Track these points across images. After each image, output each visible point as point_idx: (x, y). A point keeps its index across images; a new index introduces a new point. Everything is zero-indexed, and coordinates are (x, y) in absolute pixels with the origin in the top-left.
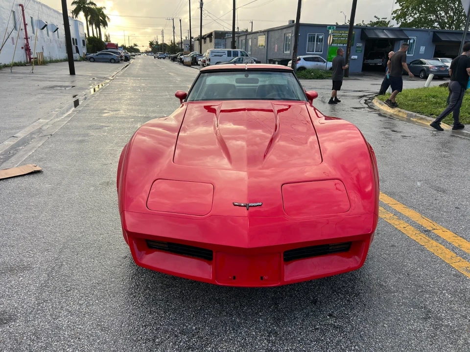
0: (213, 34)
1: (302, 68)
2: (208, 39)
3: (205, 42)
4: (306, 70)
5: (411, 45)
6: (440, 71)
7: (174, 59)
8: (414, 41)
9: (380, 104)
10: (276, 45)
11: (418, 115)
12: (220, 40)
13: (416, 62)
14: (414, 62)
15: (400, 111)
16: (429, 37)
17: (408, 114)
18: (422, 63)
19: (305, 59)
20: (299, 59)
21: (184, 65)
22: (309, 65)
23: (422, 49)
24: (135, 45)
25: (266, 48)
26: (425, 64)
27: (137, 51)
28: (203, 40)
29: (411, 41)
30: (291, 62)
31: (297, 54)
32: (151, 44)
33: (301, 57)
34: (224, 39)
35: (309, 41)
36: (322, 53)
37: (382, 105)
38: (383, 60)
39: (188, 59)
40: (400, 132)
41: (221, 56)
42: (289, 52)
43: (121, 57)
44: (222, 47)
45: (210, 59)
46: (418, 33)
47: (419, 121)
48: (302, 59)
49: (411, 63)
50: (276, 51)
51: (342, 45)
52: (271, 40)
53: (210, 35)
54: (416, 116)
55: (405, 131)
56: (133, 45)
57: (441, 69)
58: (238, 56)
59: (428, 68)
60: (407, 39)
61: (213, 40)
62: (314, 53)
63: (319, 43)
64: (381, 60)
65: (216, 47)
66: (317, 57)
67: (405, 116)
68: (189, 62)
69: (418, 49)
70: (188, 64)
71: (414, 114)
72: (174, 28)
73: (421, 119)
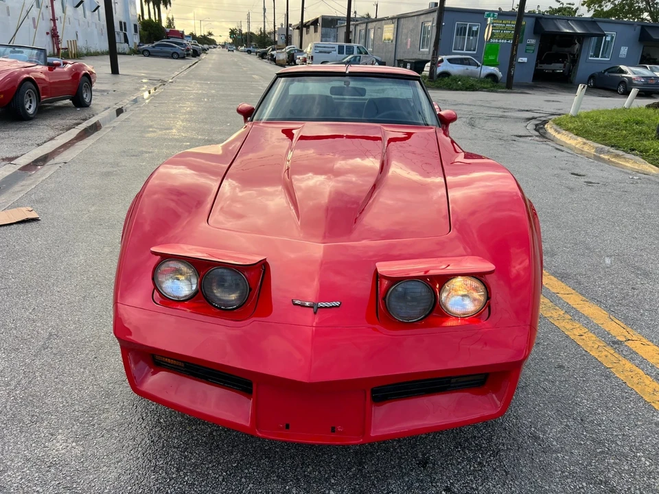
0: (320, 21)
1: (445, 74)
2: (312, 28)
3: (307, 32)
4: (450, 77)
5: (607, 44)
6: (648, 84)
7: (263, 56)
8: (612, 38)
9: (556, 131)
10: (409, 40)
11: (612, 150)
12: (329, 29)
13: (613, 70)
14: (610, 70)
15: (585, 144)
16: (634, 33)
17: (596, 148)
18: (622, 72)
19: (450, 61)
20: (442, 61)
21: (276, 65)
22: (456, 69)
23: (624, 51)
24: (210, 34)
25: (394, 42)
26: (626, 73)
27: (212, 42)
28: (304, 29)
29: (608, 39)
30: (429, 64)
31: (439, 53)
32: (232, 33)
33: (444, 57)
34: (334, 28)
35: (457, 35)
36: (475, 52)
37: (559, 133)
38: (565, 65)
39: (282, 56)
40: (584, 176)
41: (329, 53)
42: (427, 50)
43: (188, 50)
44: (332, 39)
45: (312, 57)
46: (620, 27)
47: (613, 160)
48: (445, 61)
49: (605, 71)
50: (409, 47)
51: (505, 41)
52: (402, 32)
53: (315, 22)
54: (608, 151)
55: (590, 174)
56: (206, 34)
57: (650, 82)
58: (353, 54)
59: (630, 79)
60: (601, 36)
61: (319, 29)
62: (464, 52)
63: (471, 38)
64: (562, 65)
65: (323, 39)
66: (468, 59)
67: (593, 151)
68: (283, 60)
69: (617, 50)
70: (281, 62)
71: (607, 148)
72: (265, 9)
73: (617, 156)
